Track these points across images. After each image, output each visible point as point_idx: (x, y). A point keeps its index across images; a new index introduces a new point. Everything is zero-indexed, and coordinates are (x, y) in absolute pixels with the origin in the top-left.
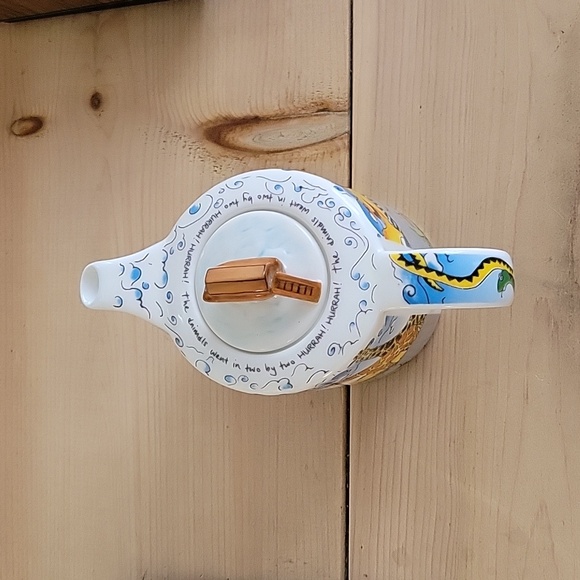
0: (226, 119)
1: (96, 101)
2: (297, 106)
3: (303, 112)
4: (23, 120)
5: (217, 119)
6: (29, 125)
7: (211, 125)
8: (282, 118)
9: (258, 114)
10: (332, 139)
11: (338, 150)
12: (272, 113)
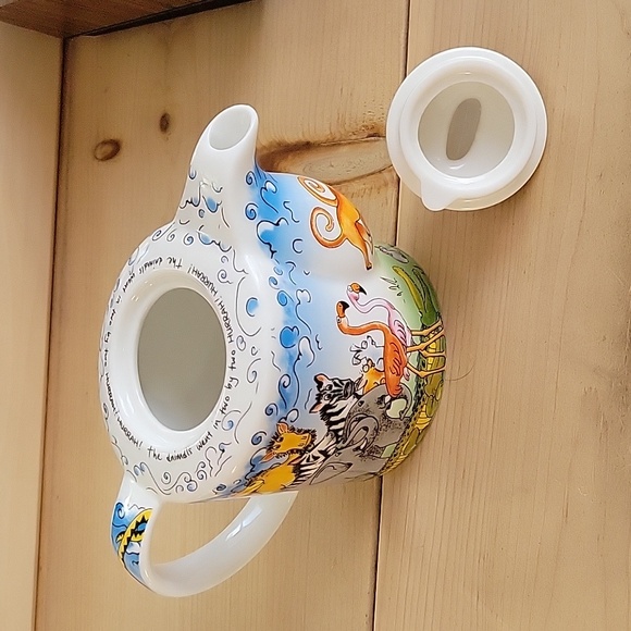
0: (279, 144)
1: (165, 123)
2: (348, 129)
3: (354, 137)
4: (104, 143)
5: (271, 145)
6: (109, 149)
7: (265, 152)
8: (333, 144)
9: (309, 140)
10: (380, 172)
11: (386, 185)
12: (323, 139)
